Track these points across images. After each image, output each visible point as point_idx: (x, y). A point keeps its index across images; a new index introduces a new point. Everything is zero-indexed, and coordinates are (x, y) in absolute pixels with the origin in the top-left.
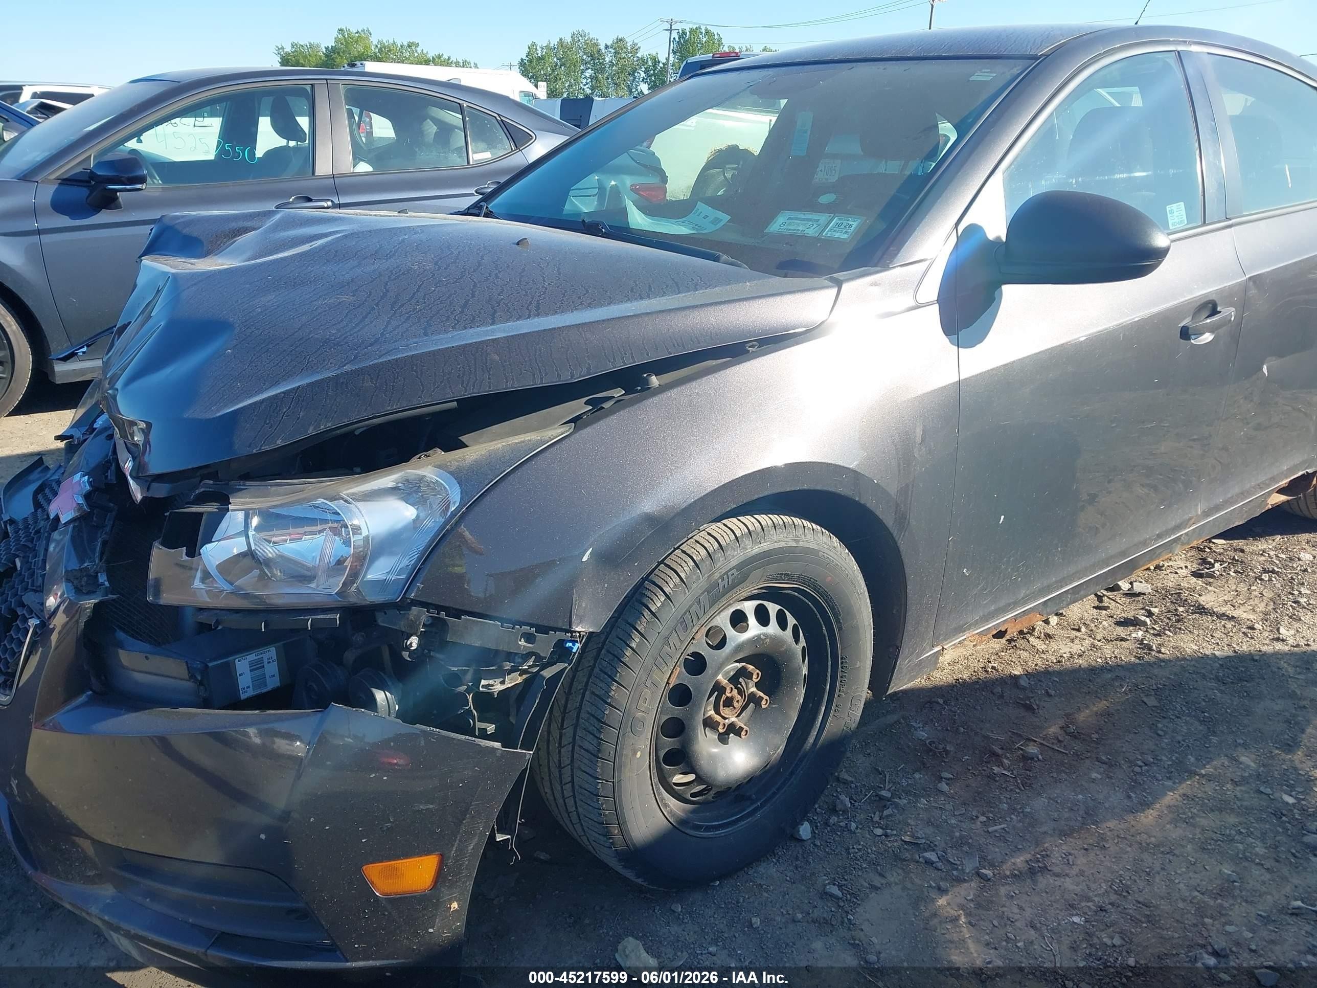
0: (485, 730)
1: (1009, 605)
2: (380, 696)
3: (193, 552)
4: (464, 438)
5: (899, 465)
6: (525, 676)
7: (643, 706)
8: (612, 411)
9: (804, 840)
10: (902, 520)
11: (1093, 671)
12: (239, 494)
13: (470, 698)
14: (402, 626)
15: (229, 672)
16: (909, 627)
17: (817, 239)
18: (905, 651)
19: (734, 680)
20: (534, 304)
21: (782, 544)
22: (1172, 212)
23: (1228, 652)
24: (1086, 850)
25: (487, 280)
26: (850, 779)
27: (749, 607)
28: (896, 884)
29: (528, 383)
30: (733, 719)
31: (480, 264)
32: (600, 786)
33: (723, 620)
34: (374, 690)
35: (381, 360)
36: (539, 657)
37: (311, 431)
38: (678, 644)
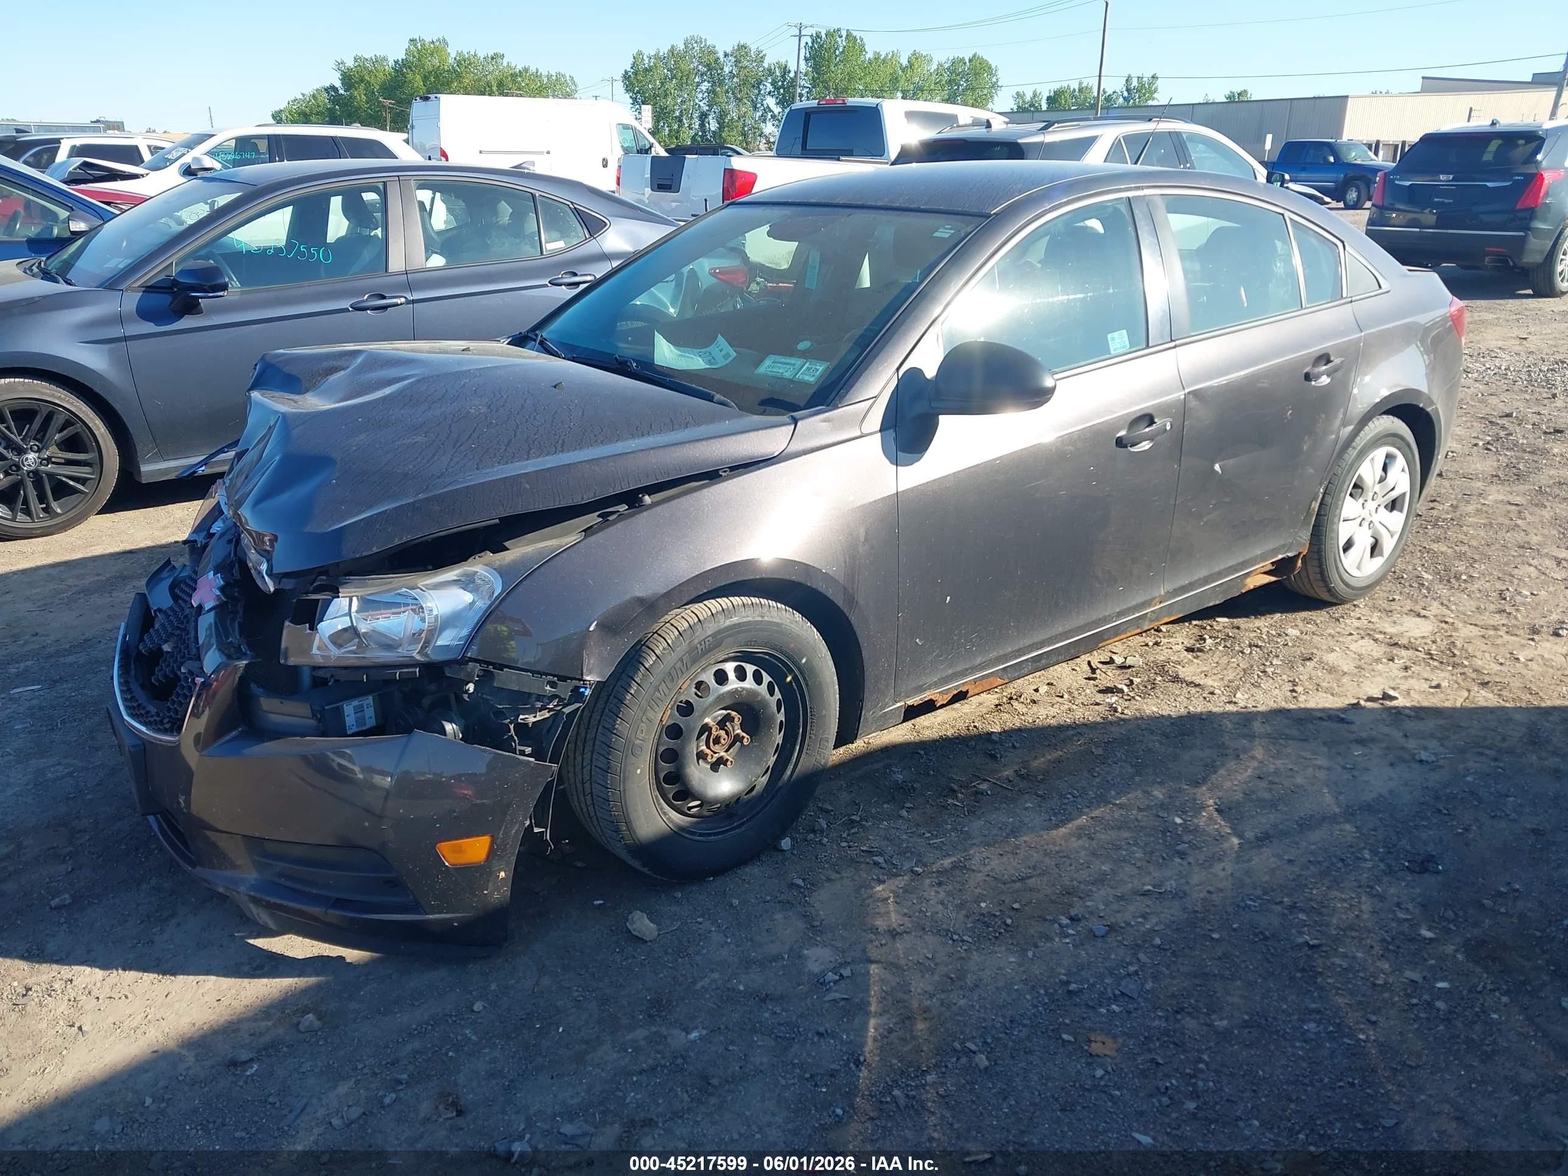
0: (524, 751)
1: (967, 670)
2: (449, 727)
3: (313, 628)
4: (506, 544)
5: (845, 559)
6: (551, 713)
7: (641, 736)
8: (614, 522)
9: (784, 851)
10: (851, 600)
11: (1061, 728)
12: (345, 586)
13: (512, 727)
14: (462, 676)
15: (339, 714)
16: (869, 684)
17: (791, 381)
18: (867, 704)
19: (722, 724)
20: (560, 442)
21: (750, 619)
22: (1113, 339)
23: (1183, 711)
24: (1001, 855)
25: (527, 421)
26: (830, 808)
27: (730, 667)
28: (847, 877)
29: (550, 505)
30: (722, 754)
31: (523, 407)
32: (610, 794)
33: (709, 678)
34: (444, 723)
35: (445, 490)
36: (561, 699)
37: (397, 542)
38: (667, 692)
